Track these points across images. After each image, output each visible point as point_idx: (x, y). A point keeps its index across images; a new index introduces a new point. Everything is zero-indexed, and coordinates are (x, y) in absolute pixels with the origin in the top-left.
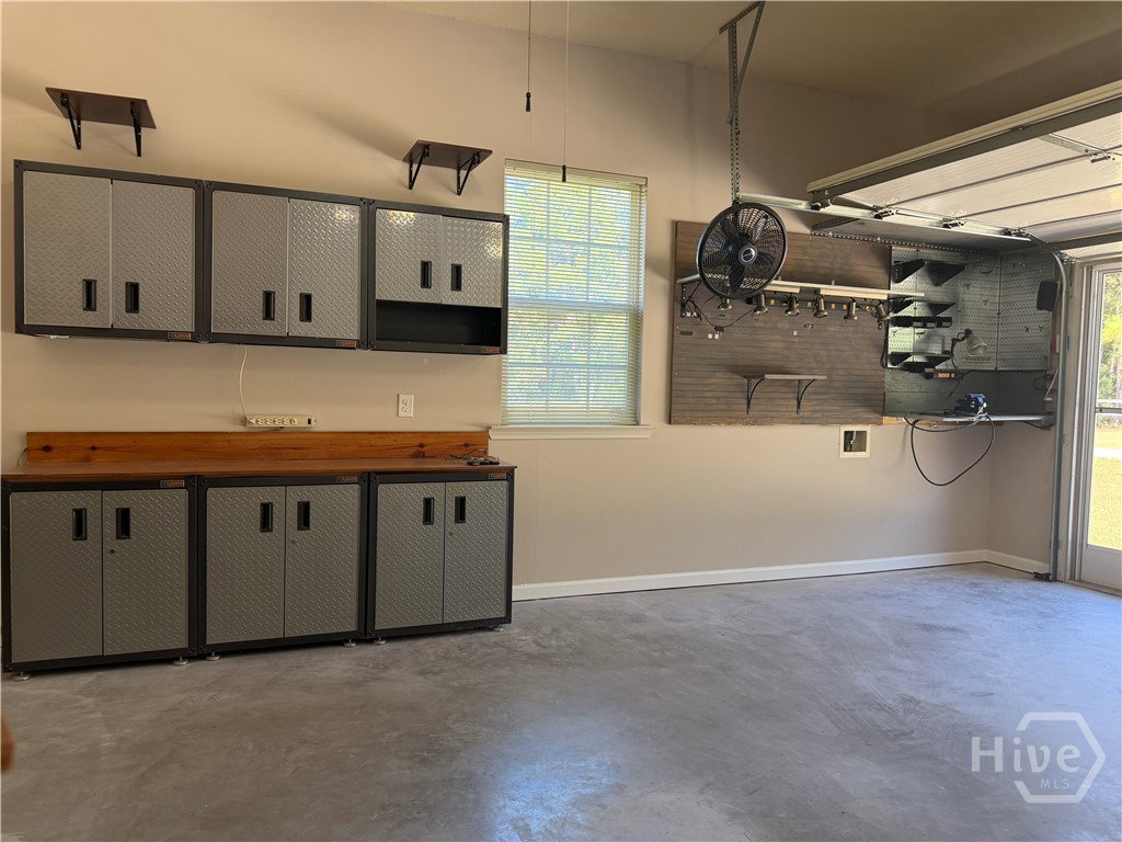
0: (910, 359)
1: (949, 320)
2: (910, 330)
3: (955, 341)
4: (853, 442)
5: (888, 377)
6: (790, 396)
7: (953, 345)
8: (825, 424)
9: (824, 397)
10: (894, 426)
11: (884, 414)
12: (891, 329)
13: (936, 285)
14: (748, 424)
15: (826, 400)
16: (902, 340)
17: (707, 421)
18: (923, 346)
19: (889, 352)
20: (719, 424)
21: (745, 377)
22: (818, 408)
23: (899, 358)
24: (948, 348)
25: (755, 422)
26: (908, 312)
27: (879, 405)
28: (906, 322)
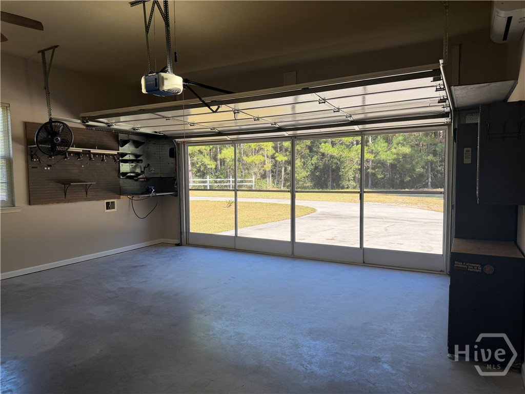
0: (129, 174)
1: (141, 160)
2: (127, 164)
3: (145, 168)
4: (109, 206)
5: (121, 182)
6: (83, 190)
7: (144, 169)
8: (98, 200)
9: (97, 190)
10: (124, 199)
11: (121, 195)
12: (121, 164)
13: (137, 148)
14: (65, 202)
15: (98, 191)
16: (125, 168)
17: (47, 203)
18: (133, 170)
19: (121, 172)
20: (53, 203)
21: (63, 184)
22: (94, 194)
23: (124, 174)
24: (143, 170)
25: (68, 201)
26: (126, 158)
27: (119, 192)
28: (126, 161)
